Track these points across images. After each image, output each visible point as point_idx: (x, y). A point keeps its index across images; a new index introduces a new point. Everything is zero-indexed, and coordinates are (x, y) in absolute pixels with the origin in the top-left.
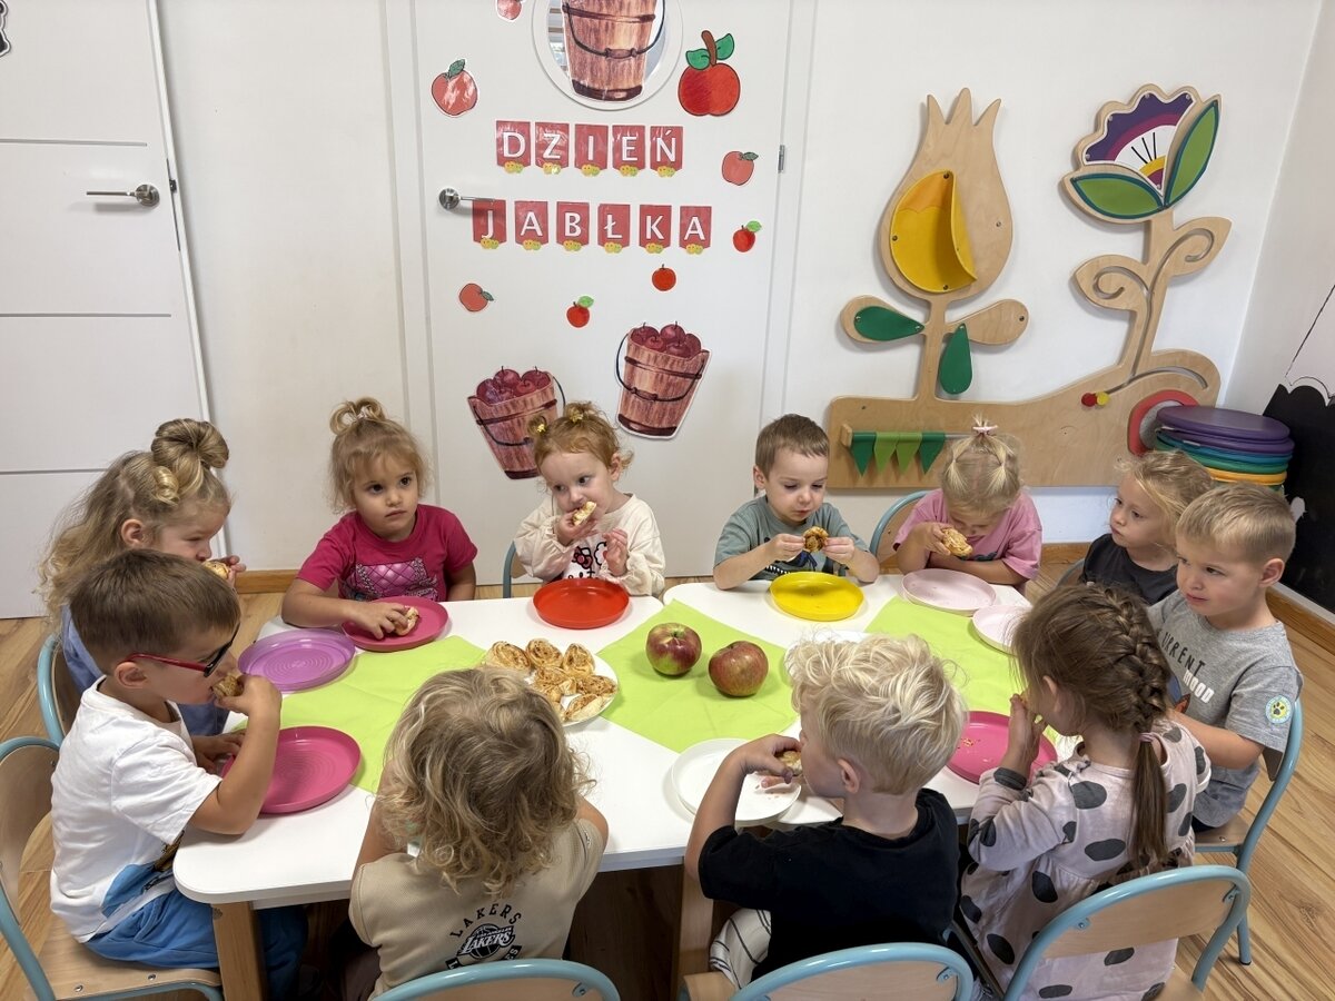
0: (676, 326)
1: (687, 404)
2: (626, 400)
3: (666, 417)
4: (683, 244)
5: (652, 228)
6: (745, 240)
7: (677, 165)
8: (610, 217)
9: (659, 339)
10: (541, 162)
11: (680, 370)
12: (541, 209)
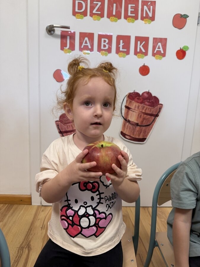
0: (149, 92)
1: (152, 127)
2: (124, 125)
3: (142, 134)
4: (154, 55)
5: (140, 47)
6: (181, 54)
7: (153, 19)
8: (121, 41)
9: (140, 98)
10: (92, 15)
11: (149, 112)
12: (91, 36)
